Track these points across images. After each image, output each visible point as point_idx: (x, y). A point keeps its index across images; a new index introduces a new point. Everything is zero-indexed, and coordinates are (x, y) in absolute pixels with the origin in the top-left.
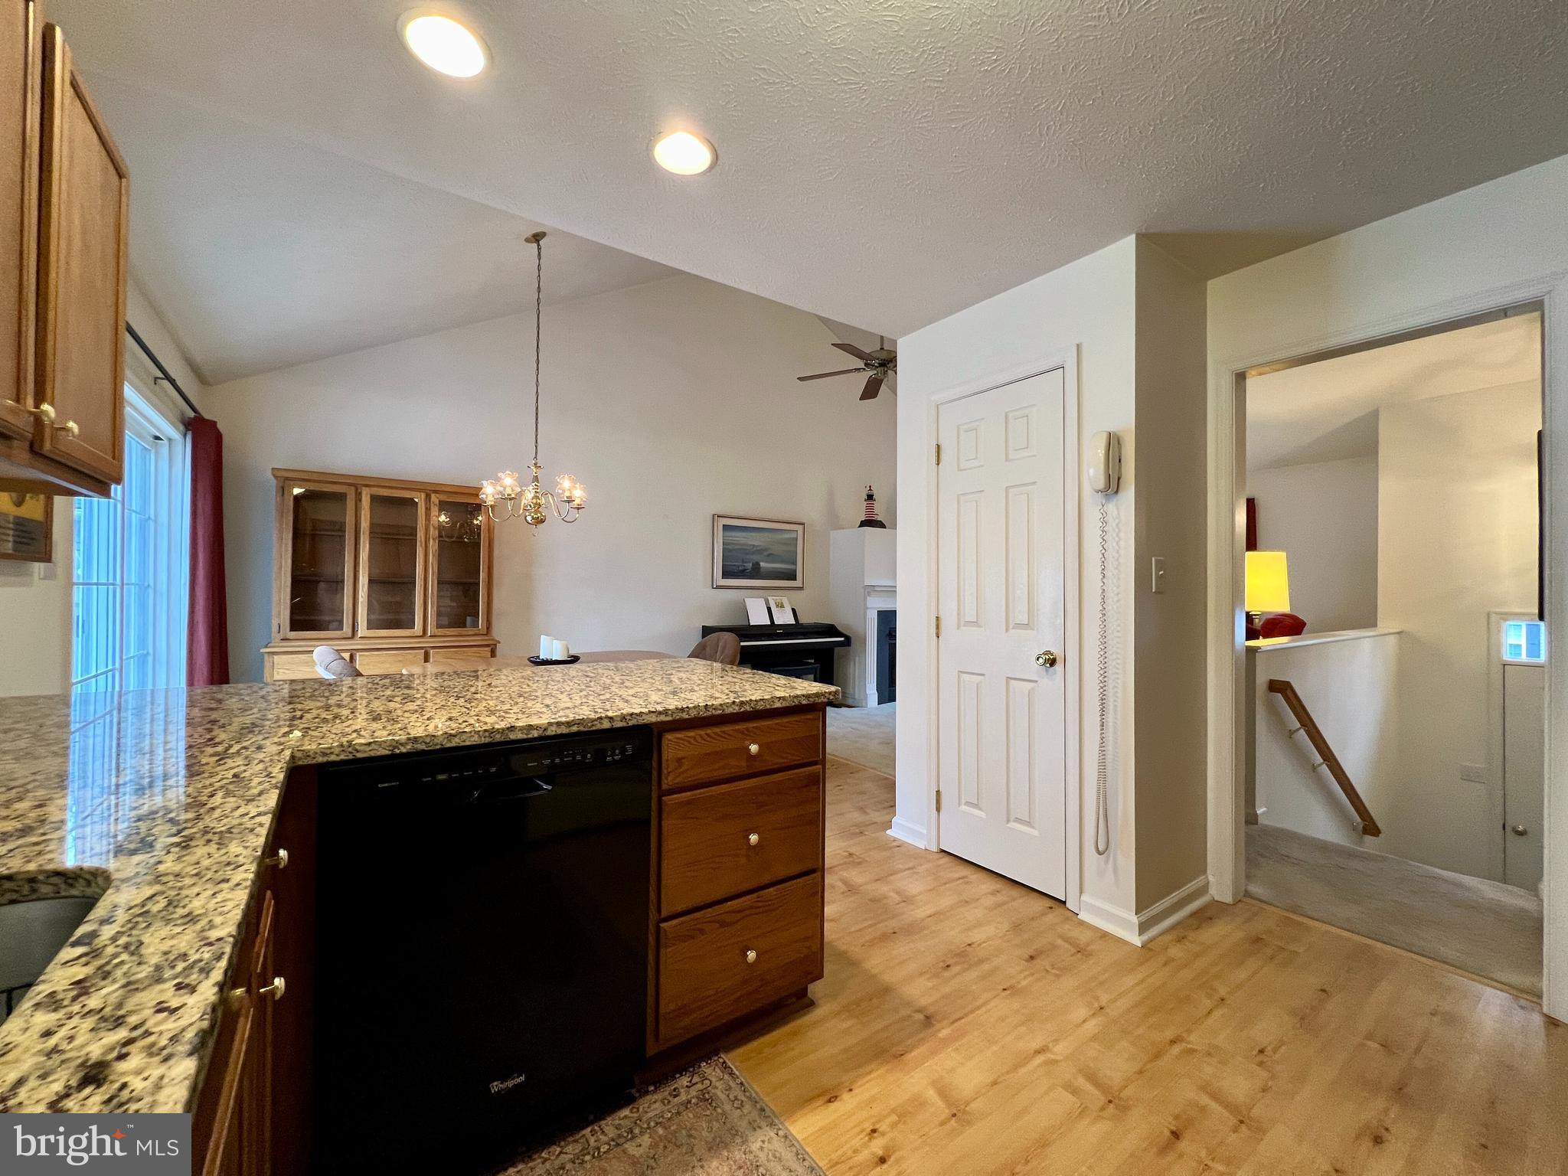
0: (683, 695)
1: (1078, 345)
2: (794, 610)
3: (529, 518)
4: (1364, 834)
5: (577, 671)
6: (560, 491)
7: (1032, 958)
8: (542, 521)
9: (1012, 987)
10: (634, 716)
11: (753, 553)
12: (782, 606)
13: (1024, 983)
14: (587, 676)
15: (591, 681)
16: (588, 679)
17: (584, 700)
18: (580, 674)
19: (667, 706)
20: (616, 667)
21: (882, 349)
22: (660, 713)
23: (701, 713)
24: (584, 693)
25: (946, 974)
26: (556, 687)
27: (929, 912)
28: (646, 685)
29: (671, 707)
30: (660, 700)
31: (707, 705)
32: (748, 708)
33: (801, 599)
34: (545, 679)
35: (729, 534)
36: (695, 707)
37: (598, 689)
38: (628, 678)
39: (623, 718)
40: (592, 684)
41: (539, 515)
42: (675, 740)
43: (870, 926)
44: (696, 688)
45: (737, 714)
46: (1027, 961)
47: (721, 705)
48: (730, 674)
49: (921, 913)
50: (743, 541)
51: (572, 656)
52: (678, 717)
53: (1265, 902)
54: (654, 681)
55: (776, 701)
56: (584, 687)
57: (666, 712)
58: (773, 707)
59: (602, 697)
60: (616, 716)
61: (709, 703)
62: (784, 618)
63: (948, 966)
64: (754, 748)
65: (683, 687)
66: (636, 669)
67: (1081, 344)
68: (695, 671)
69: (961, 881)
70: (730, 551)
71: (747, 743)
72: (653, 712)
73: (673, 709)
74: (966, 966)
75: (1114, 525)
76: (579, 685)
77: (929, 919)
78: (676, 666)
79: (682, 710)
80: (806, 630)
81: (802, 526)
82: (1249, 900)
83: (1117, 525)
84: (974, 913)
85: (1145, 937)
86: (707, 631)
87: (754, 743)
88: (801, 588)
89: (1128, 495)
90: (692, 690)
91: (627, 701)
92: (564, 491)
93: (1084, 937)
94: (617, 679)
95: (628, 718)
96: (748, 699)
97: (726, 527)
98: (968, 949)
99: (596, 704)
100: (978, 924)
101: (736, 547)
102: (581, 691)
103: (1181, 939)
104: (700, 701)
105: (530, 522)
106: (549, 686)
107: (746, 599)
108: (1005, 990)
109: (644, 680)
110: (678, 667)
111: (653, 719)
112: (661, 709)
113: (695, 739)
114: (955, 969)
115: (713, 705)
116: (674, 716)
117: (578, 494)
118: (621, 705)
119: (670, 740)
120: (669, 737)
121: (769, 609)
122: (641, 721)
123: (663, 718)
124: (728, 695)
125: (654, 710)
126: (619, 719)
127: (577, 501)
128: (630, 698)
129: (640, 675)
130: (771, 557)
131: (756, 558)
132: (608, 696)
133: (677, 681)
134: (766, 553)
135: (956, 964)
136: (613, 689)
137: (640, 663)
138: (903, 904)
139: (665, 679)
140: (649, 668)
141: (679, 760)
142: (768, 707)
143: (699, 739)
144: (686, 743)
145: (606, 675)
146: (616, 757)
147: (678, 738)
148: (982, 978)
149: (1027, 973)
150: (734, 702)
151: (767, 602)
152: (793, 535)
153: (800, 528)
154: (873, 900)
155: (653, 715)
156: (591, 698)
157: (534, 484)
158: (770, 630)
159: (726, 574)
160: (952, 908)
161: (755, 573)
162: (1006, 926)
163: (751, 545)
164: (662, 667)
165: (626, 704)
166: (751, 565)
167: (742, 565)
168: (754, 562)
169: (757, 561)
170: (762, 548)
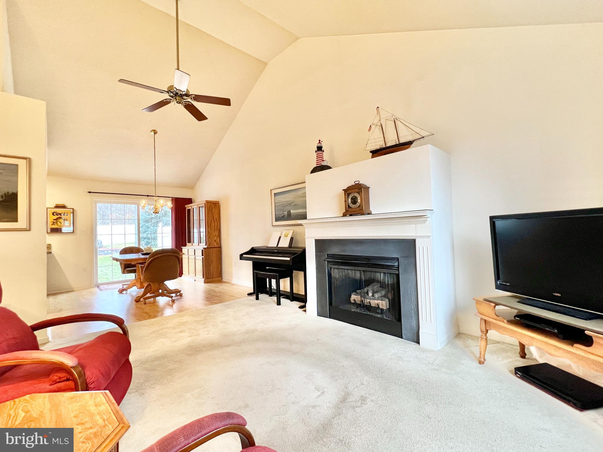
2: (292, 238)
11: (287, 206)
12: (287, 236)
35: (276, 198)
50: (283, 200)
62: (284, 243)
70: (278, 206)
97: (275, 195)
101: (280, 204)
121: (280, 238)
130: (295, 206)
134: (293, 204)
151: (282, 233)
158: (272, 250)
159: (277, 219)
161: (290, 216)
163: (286, 201)
166: (286, 212)
167: (283, 214)
168: (288, 211)
169: (289, 210)
170: (291, 202)
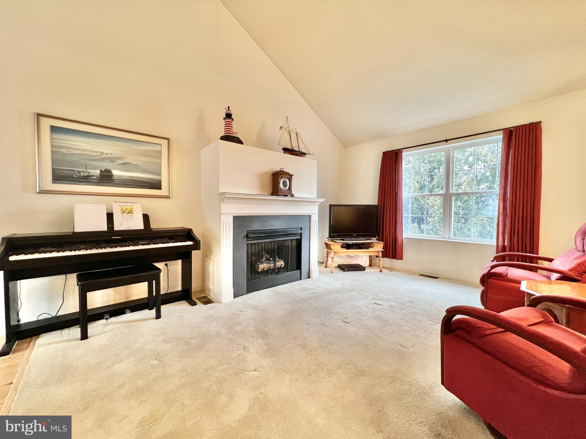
2: (146, 217)
12: (130, 212)
35: (57, 136)
62: (129, 224)
81: (166, 141)
88: (166, 197)
97: (54, 129)
121: (110, 215)
130: (127, 166)
131: (106, 165)
134: (119, 161)
153: (163, 142)
167: (83, 172)
168: (103, 169)
169: (107, 168)
170: (112, 156)
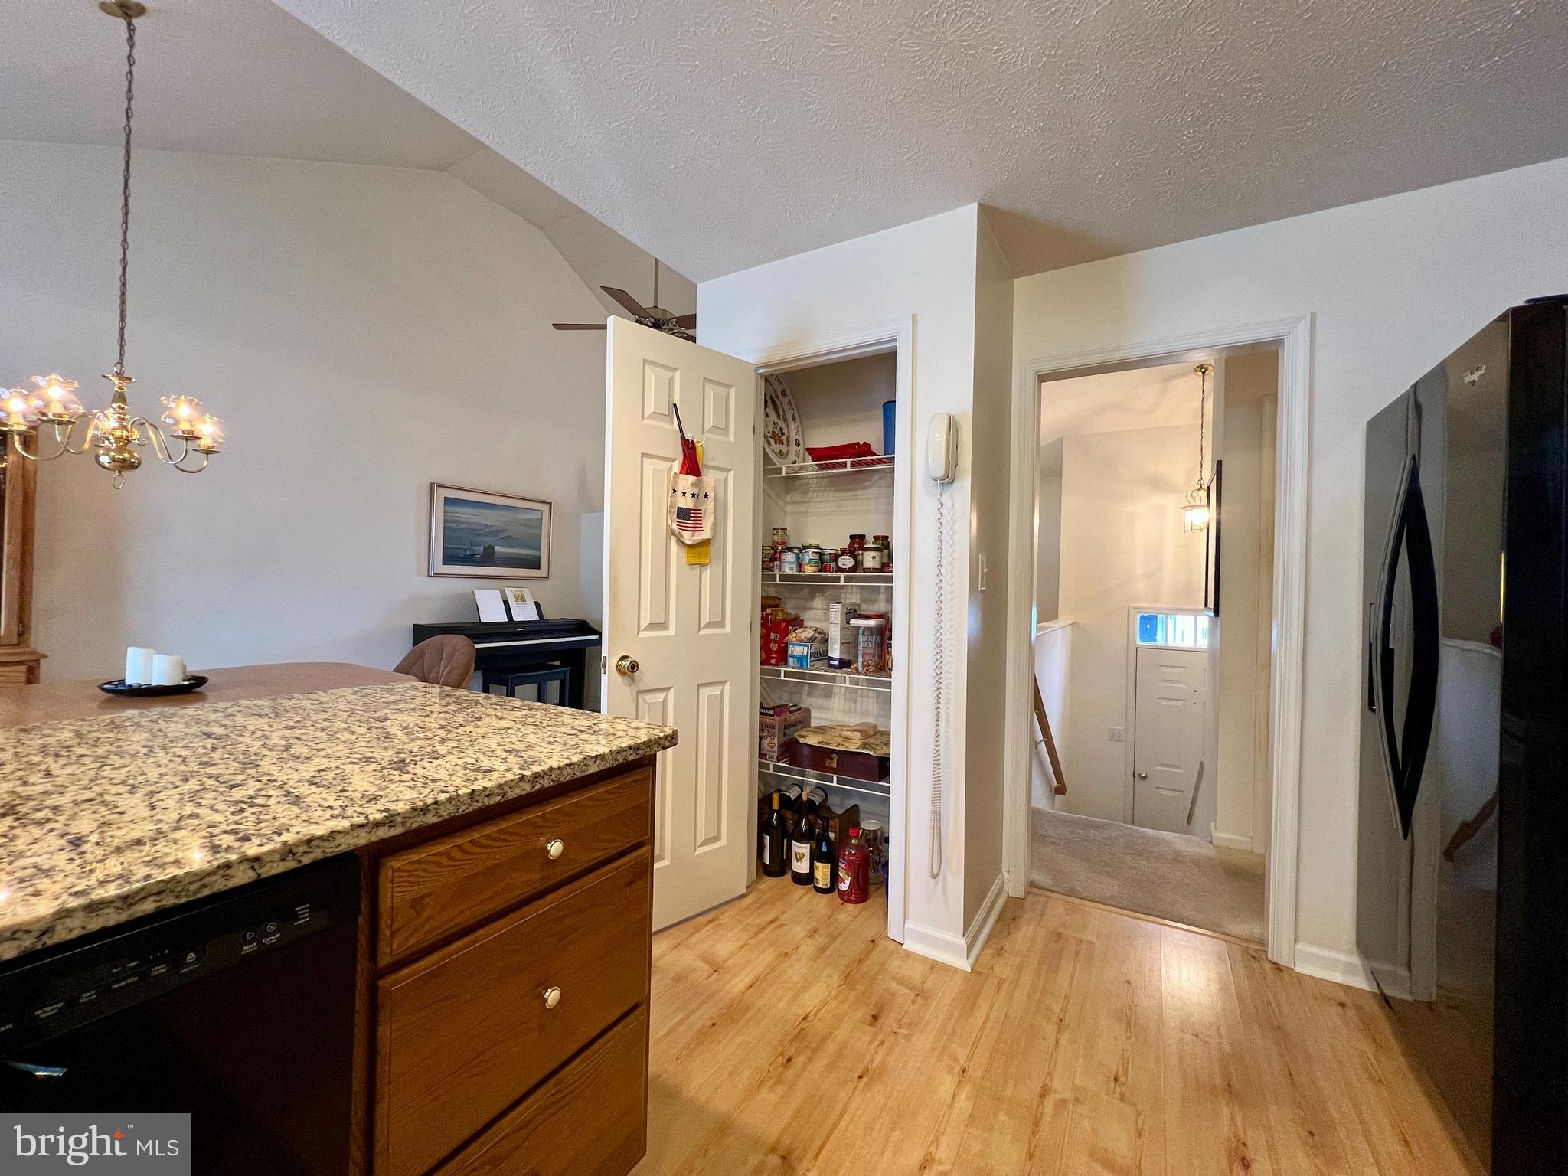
0: (419, 770)
1: (913, 316)
2: (537, 604)
3: (105, 460)
4: (1057, 794)
5: (187, 725)
6: (170, 421)
7: (875, 1018)
8: (133, 466)
9: (866, 1070)
10: (314, 843)
11: (486, 535)
12: (523, 599)
13: (878, 1060)
14: (208, 735)
15: (214, 749)
16: (209, 742)
17: (189, 809)
18: (191, 731)
19: (392, 806)
20: (274, 708)
21: (656, 307)
22: (377, 824)
23: (462, 808)
24: (193, 784)
25: (790, 1073)
26: (121, 774)
27: (748, 980)
28: (339, 749)
29: (402, 807)
30: (372, 790)
31: (473, 790)
32: (546, 783)
33: (546, 592)
34: (100, 751)
35: (450, 509)
36: (450, 800)
37: (227, 769)
38: (298, 732)
39: (288, 851)
40: (217, 755)
41: (127, 455)
42: (412, 868)
43: (681, 1023)
44: (441, 749)
45: (528, 795)
46: (871, 1025)
47: (500, 786)
48: (491, 712)
49: (738, 984)
50: (474, 519)
51: (193, 678)
52: (415, 825)
53: (1046, 890)
54: (353, 738)
55: (590, 763)
56: (196, 768)
57: (390, 819)
58: (586, 773)
59: (237, 794)
60: (271, 852)
61: (477, 786)
62: (525, 613)
63: (789, 1060)
64: (555, 848)
65: (415, 747)
66: (316, 712)
67: (916, 315)
68: (429, 708)
69: (773, 926)
70: (455, 530)
71: (543, 839)
72: (361, 826)
73: (406, 812)
74: (809, 1053)
75: (949, 518)
76: (184, 761)
77: (752, 989)
78: (392, 699)
79: (425, 809)
80: (552, 628)
81: (547, 506)
82: (1035, 890)
83: (952, 518)
84: (796, 970)
85: (972, 959)
86: (421, 633)
87: (554, 839)
88: (546, 579)
89: (965, 484)
90: (434, 756)
91: (297, 801)
92: (177, 422)
93: (916, 973)
94: (276, 739)
95: (302, 849)
96: (545, 767)
97: (448, 501)
98: (805, 1024)
99: (219, 818)
100: (807, 986)
101: (465, 526)
102: (186, 780)
103: (1000, 953)
104: (458, 782)
105: (107, 465)
106: (107, 772)
107: (476, 591)
108: (860, 1077)
109: (333, 738)
110: (395, 703)
111: (362, 839)
112: (379, 816)
113: (451, 858)
114: (799, 1061)
115: (485, 788)
116: (408, 825)
117: (208, 431)
118: (283, 812)
119: (399, 870)
120: (396, 863)
121: (506, 603)
122: (331, 849)
123: (383, 833)
124: (505, 759)
125: (361, 820)
126: (277, 857)
127: (205, 442)
128: (304, 789)
129: (326, 724)
130: (508, 541)
131: (488, 540)
132: (251, 788)
133: (399, 733)
134: (501, 535)
135: (799, 1052)
136: (266, 766)
137: (323, 696)
138: (715, 976)
139: (375, 731)
140: (342, 706)
141: (417, 904)
142: (579, 775)
143: (457, 855)
144: (431, 868)
145: (252, 728)
146: (268, 940)
147: (413, 863)
148: (831, 1067)
149: (876, 1044)
150: (523, 777)
151: (503, 593)
152: (537, 516)
153: (545, 508)
154: (678, 979)
155: (362, 833)
156: (208, 798)
157: (115, 405)
158: (509, 629)
159: (448, 559)
160: (772, 968)
161: (488, 558)
162: (836, 979)
163: (482, 525)
164: (365, 704)
165: (295, 809)
166: (482, 549)
167: (470, 549)
168: (486, 546)
169: (490, 544)
170: (497, 528)
